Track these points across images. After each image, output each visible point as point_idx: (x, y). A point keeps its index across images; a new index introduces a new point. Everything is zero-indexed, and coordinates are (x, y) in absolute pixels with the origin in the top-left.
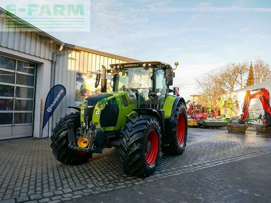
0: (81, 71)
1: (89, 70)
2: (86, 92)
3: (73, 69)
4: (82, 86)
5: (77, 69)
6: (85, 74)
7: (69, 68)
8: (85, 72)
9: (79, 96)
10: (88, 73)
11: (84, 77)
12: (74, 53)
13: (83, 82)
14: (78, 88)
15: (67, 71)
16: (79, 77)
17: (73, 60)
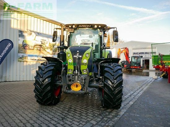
0: (22, 29)
1: (29, 28)
2: (27, 46)
3: (15, 27)
4: (23, 41)
5: (19, 28)
6: (26, 32)
7: (12, 26)
8: (26, 30)
9: (21, 49)
10: (28, 31)
11: (25, 34)
12: (16, 14)
13: (24, 38)
14: (21, 43)
15: (10, 28)
16: (21, 34)
17: (15, 20)
